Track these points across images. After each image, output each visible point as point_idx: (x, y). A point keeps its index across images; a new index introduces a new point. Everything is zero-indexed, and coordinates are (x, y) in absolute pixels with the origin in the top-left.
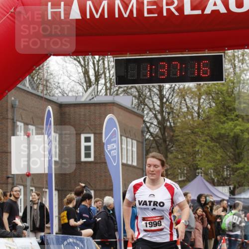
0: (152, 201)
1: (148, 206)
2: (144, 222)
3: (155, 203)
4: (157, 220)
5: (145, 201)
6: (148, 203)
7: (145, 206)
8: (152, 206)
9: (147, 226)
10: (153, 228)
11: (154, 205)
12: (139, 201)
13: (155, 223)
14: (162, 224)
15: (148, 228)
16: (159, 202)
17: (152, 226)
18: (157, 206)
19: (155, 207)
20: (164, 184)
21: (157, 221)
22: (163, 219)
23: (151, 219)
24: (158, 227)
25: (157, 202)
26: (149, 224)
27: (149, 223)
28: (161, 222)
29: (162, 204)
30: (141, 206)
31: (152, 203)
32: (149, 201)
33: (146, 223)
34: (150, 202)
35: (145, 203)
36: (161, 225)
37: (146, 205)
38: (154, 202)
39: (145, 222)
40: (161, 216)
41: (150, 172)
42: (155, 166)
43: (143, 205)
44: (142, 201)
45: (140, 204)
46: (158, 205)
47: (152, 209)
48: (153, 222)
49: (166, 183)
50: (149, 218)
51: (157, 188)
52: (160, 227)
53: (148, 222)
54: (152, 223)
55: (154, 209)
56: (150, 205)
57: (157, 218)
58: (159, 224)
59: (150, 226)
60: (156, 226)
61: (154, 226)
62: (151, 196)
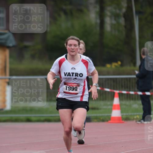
0: (74, 73)
2: (65, 86)
5: (69, 73)
13: (73, 88)
15: (67, 91)
18: (78, 76)
19: (76, 77)
21: (74, 87)
22: (79, 86)
24: (74, 92)
26: (69, 88)
28: (77, 88)
29: (81, 75)
31: (74, 75)
32: (72, 73)
34: (73, 73)
35: (69, 74)
36: (77, 90)
40: (78, 84)
44: (67, 73)
45: (65, 75)
46: (78, 75)
47: (74, 79)
48: (71, 87)
49: (82, 59)
52: (76, 92)
53: (68, 86)
54: (70, 87)
55: (76, 78)
57: (74, 85)
58: (75, 89)
59: (69, 90)
60: (73, 90)
61: (72, 90)
62: (73, 69)
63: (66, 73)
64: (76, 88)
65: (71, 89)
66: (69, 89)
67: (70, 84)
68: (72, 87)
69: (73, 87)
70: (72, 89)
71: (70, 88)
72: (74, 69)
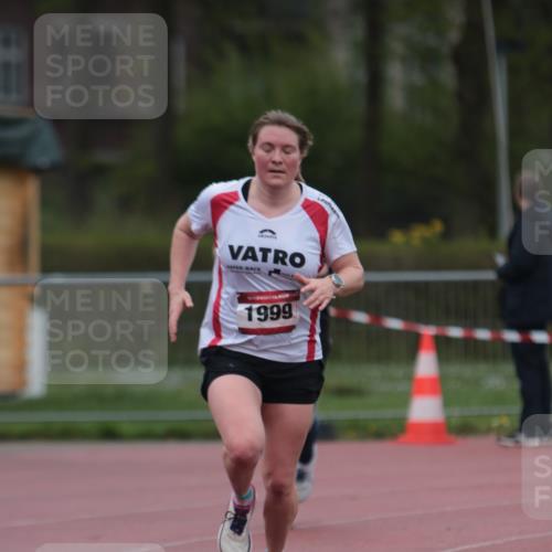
0: (269, 250)
1: (260, 263)
2: (242, 308)
3: (280, 256)
4: (281, 300)
5: (251, 249)
6: (259, 255)
7: (250, 261)
8: (270, 264)
9: (250, 318)
10: (269, 324)
11: (276, 261)
12: (231, 248)
13: (275, 310)
14: (294, 313)
15: (255, 324)
16: (289, 253)
17: (265, 319)
18: (284, 263)
20: (302, 200)
21: (281, 304)
22: (297, 299)
23: (266, 298)
25: (285, 254)
26: (259, 313)
27: (259, 309)
28: (290, 308)
29: (298, 260)
30: (239, 262)
31: (271, 256)
32: (261, 249)
33: (250, 309)
34: (265, 251)
35: (250, 253)
36: (291, 315)
37: (254, 258)
38: (277, 252)
39: (248, 306)
40: (293, 292)
41: (271, 166)
42: (286, 148)
43: (245, 258)
44: (240, 248)
45: (235, 256)
46: (287, 260)
47: (270, 273)
48: (269, 305)
50: (261, 294)
51: (282, 214)
52: (288, 322)
53: (255, 306)
54: (265, 308)
56: (265, 259)
57: (280, 297)
58: (285, 312)
59: (259, 319)
60: (278, 318)
61: (272, 319)
62: (265, 234)
63: (236, 249)
64: (287, 309)
65: (270, 316)
66: (262, 317)
67: (262, 298)
68: (272, 308)
69: (278, 306)
70: (272, 313)
71: (262, 311)
72: (270, 234)
